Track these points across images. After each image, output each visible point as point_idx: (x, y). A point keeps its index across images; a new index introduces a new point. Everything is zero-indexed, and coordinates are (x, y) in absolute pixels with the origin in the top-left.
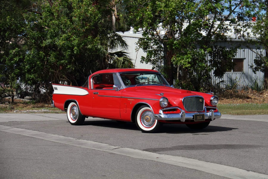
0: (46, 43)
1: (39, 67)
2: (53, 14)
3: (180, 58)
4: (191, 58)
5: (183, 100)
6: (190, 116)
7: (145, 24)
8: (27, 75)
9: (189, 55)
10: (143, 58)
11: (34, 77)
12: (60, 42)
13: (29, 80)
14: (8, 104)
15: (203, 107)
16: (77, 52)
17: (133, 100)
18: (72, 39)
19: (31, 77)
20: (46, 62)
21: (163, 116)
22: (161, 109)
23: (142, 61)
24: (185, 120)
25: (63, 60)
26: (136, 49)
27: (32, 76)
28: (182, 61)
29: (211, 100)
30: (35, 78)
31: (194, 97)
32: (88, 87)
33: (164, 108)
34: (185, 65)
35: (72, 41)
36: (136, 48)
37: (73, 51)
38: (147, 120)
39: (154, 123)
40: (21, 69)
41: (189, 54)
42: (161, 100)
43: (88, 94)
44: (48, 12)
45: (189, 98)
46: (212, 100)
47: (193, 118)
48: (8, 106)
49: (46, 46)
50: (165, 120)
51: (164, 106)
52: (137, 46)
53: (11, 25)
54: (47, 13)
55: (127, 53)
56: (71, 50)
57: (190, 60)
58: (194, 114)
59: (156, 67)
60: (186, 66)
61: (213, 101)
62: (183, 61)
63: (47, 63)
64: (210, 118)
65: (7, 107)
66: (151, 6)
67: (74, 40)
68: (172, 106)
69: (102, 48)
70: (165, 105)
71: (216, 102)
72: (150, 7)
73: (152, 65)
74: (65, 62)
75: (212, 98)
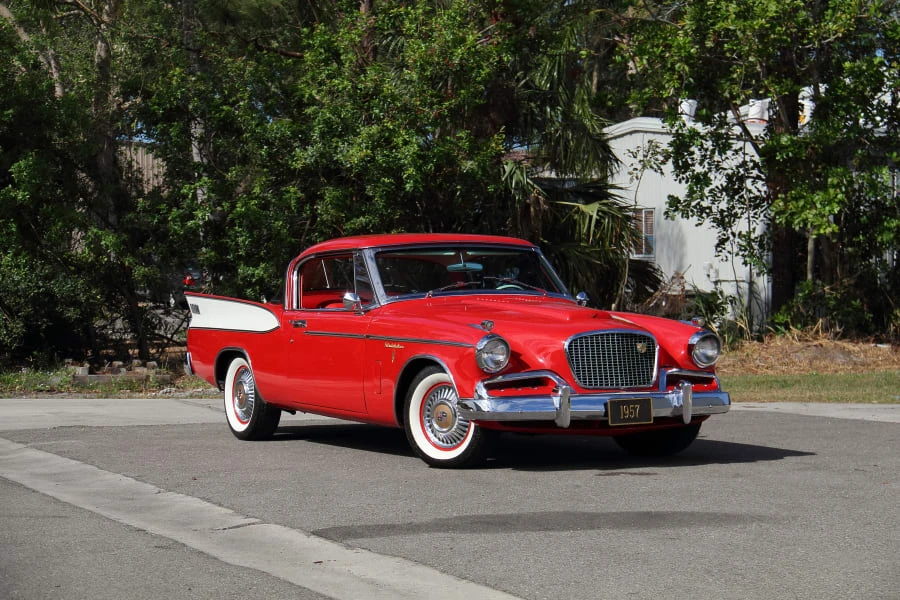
0: (306, 159)
1: (282, 240)
2: (336, 55)
3: (801, 203)
4: (840, 202)
5: (570, 346)
6: (592, 407)
7: (668, 81)
8: (243, 270)
9: (831, 191)
10: (673, 201)
11: (265, 276)
12: (352, 153)
13: (250, 285)
14: (153, 367)
15: (652, 370)
16: (415, 187)
17: (398, 346)
18: (400, 141)
19: (253, 275)
20: (308, 222)
21: (487, 404)
22: (483, 381)
23: (671, 214)
24: (572, 421)
25: (363, 214)
26: (630, 173)
27: (259, 272)
28: (810, 215)
29: (690, 348)
30: (270, 276)
31: (613, 334)
32: (283, 302)
33: (493, 375)
34: (820, 226)
35: (396, 147)
36: (631, 169)
37: (400, 183)
38: (442, 420)
39: (465, 431)
40: (222, 249)
41: (834, 186)
42: (481, 345)
43: (278, 328)
44: (322, 51)
45: (592, 337)
46: (693, 345)
47: (606, 414)
48: (152, 373)
49: (306, 168)
50: (497, 418)
51: (492, 368)
52: (636, 161)
53: (187, 99)
54: (321, 53)
55: (621, 188)
56: (394, 177)
57: (838, 209)
58: (607, 399)
59: (732, 238)
60: (822, 231)
61: (698, 351)
62: (814, 211)
63: (311, 225)
64: (677, 414)
65: (148, 377)
66: (693, 18)
67: (406, 143)
68: (528, 367)
69: (518, 172)
70: (497, 363)
71: (711, 352)
72: (688, 22)
73: (718, 230)
74: (370, 221)
75: (694, 340)
